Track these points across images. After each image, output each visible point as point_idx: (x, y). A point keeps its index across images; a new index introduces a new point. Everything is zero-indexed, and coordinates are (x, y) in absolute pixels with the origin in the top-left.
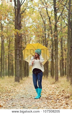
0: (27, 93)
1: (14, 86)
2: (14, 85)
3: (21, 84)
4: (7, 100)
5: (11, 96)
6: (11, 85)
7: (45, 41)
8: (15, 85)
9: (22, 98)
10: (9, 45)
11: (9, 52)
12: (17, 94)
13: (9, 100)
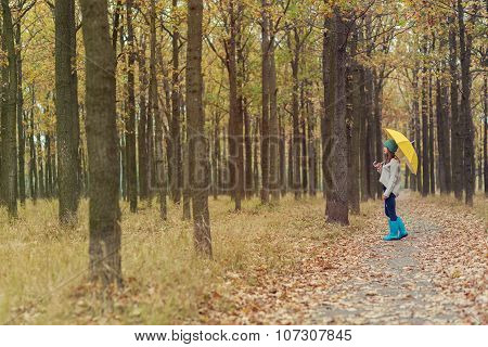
0: (388, 273)
1: (326, 244)
2: (328, 236)
3: (353, 230)
4: (306, 304)
5: (320, 288)
6: (313, 238)
7: (457, 39)
8: (332, 237)
9: (368, 298)
10: (297, 59)
11: (295, 88)
12: (346, 279)
13: (313, 304)
